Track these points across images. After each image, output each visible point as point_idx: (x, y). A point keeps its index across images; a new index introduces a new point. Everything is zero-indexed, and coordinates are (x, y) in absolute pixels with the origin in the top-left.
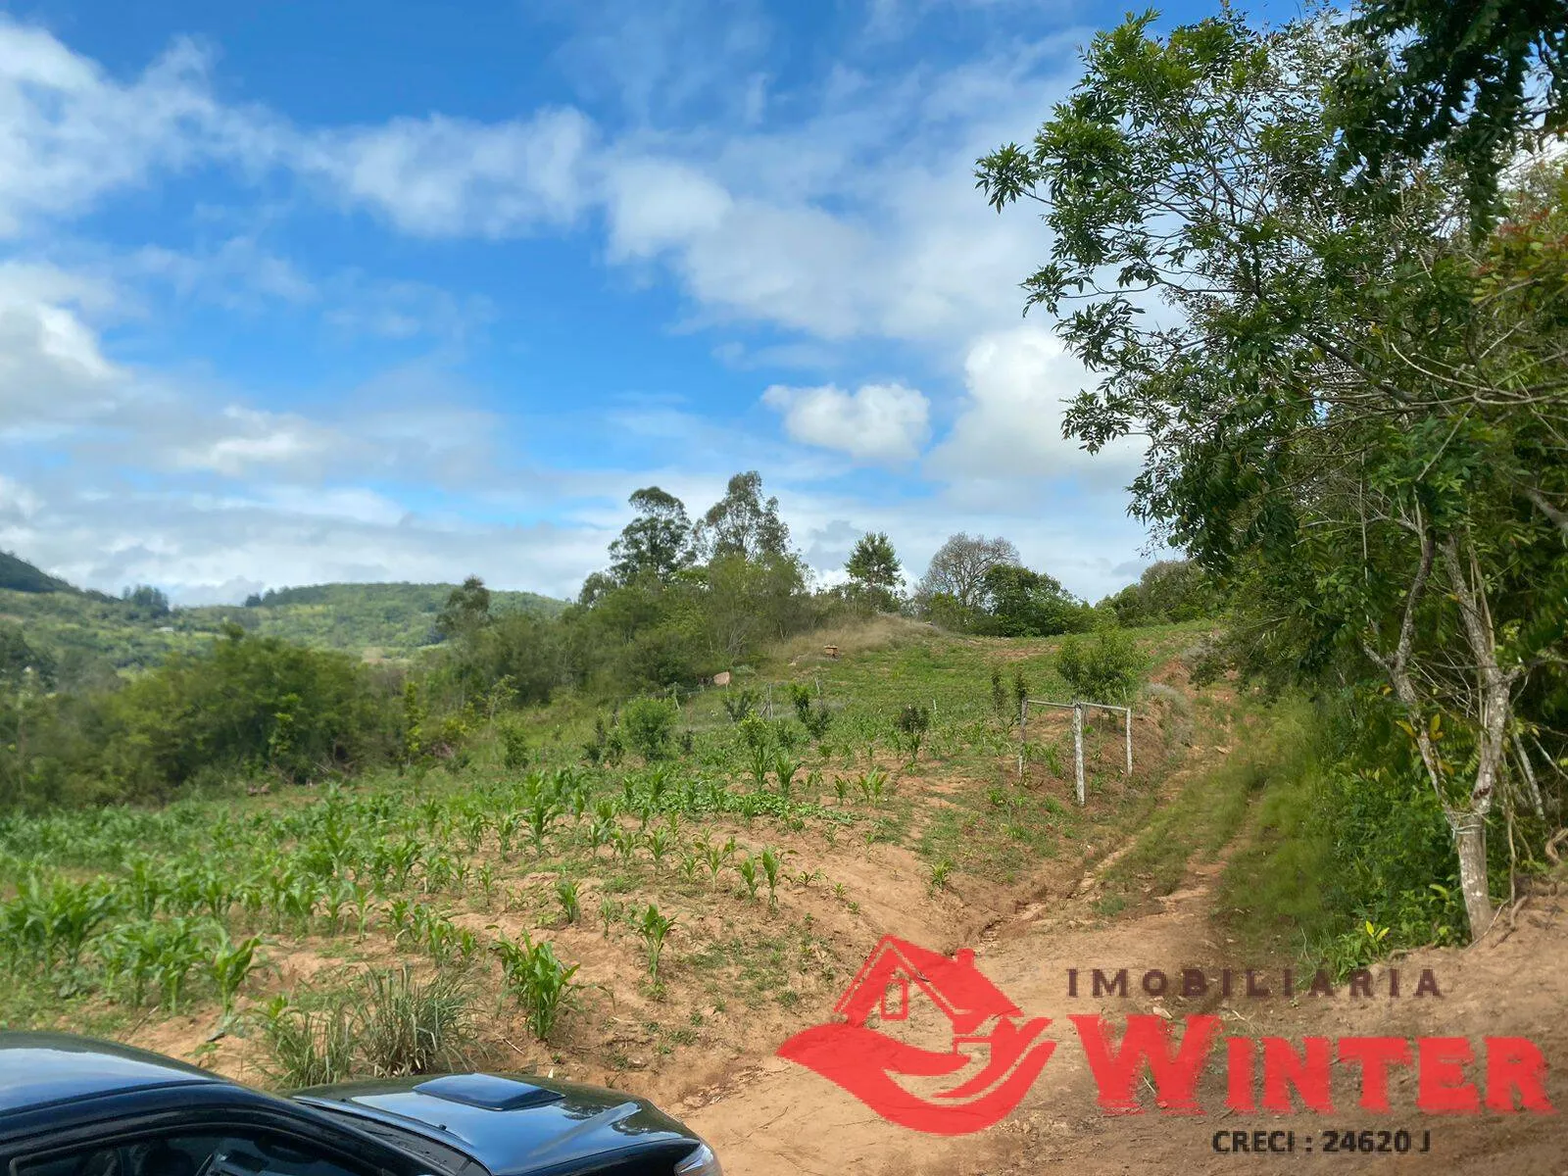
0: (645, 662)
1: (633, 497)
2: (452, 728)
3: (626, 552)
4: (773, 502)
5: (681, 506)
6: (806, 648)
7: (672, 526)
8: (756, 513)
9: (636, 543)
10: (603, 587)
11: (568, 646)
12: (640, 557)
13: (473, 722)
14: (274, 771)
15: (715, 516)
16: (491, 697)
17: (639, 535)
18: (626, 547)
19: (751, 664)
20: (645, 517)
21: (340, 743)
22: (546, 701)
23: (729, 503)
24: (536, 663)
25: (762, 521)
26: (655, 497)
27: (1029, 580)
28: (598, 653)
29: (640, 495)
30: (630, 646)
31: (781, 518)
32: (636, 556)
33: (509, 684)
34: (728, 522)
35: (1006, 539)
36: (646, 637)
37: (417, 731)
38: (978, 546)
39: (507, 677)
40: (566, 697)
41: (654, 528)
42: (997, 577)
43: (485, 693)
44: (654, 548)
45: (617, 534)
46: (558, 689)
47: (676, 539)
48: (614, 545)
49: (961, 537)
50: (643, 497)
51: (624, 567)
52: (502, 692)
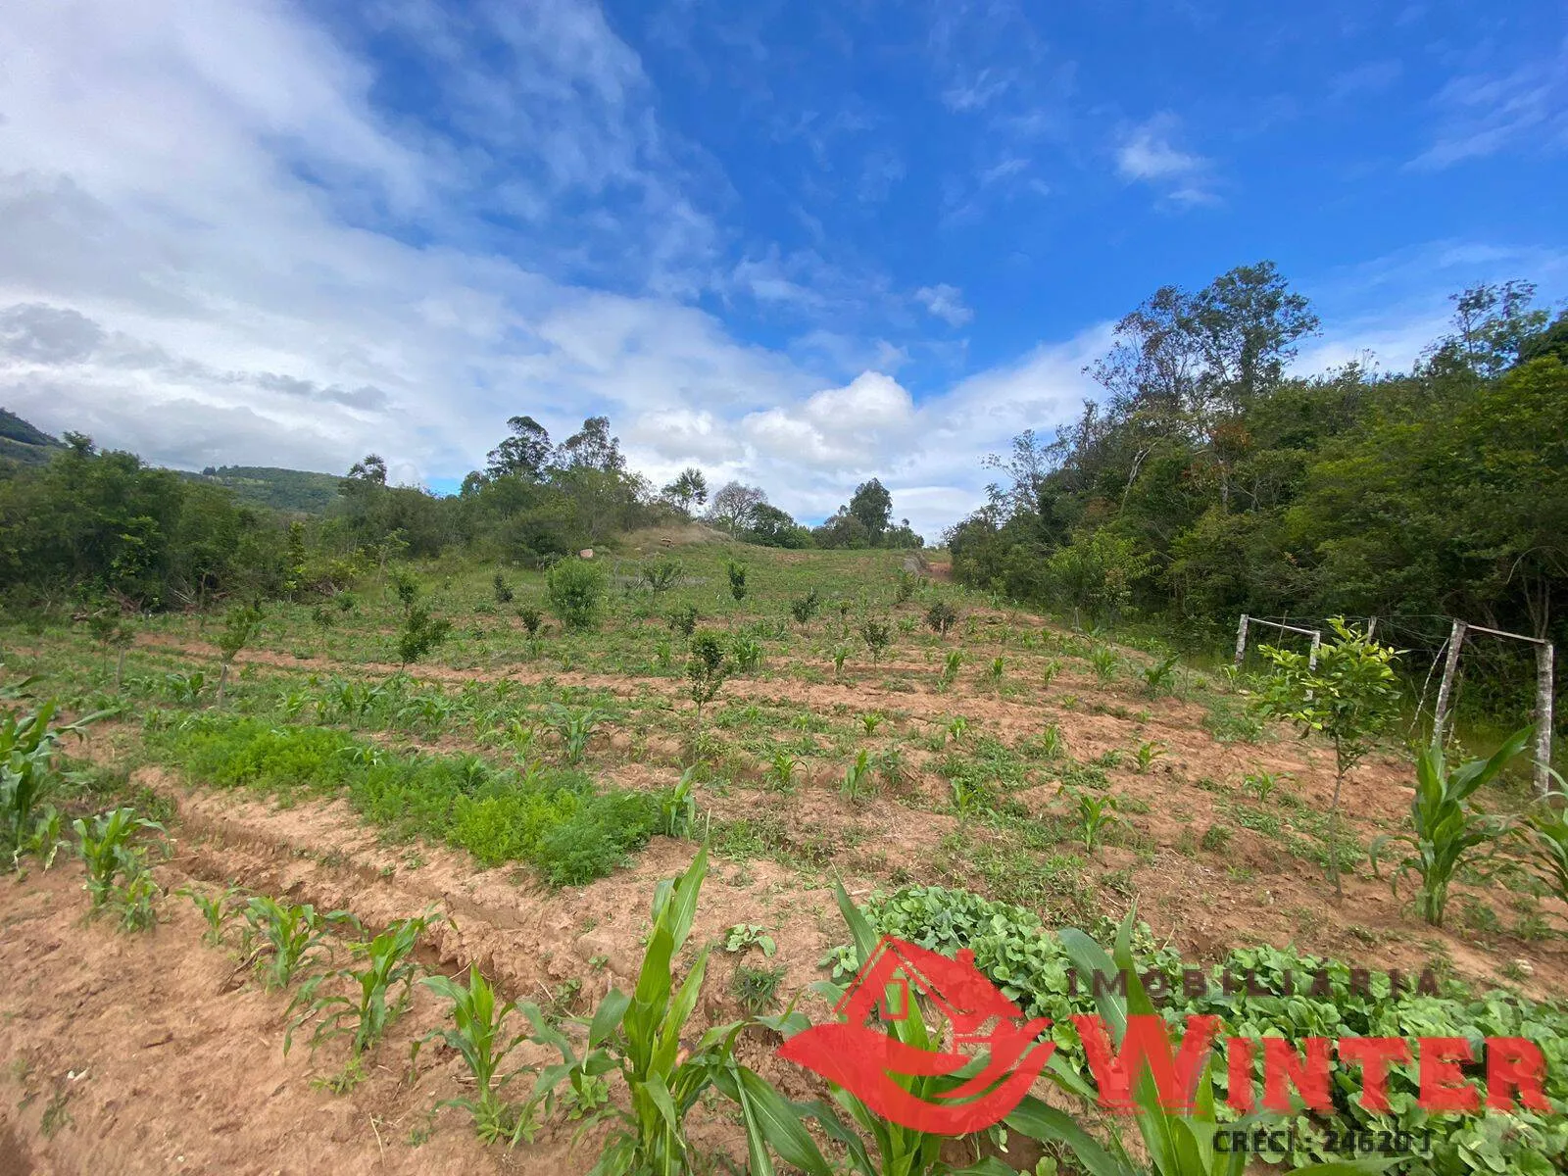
0: (526, 533)
1: (511, 421)
2: (341, 569)
3: (500, 459)
4: (615, 440)
5: (546, 434)
6: (647, 539)
7: (538, 447)
8: (603, 447)
9: (509, 455)
10: (480, 482)
11: (458, 514)
12: (511, 464)
13: (363, 566)
14: (115, 596)
15: (573, 442)
16: (382, 547)
17: (512, 450)
18: (502, 456)
19: (607, 546)
20: (517, 437)
21: (212, 573)
22: (435, 556)
23: (584, 436)
24: (427, 523)
25: (607, 451)
26: (527, 424)
27: (777, 515)
28: (481, 524)
29: (517, 420)
30: (509, 522)
31: (620, 452)
32: (508, 463)
33: (400, 537)
34: (582, 449)
35: (762, 488)
36: (527, 515)
37: (301, 569)
38: (744, 491)
39: (400, 530)
40: (454, 554)
41: (524, 446)
42: (761, 510)
43: (377, 543)
44: (523, 459)
45: (495, 445)
46: (447, 546)
47: (539, 456)
48: (491, 454)
49: (735, 483)
50: (518, 422)
51: (498, 470)
52: (394, 543)
